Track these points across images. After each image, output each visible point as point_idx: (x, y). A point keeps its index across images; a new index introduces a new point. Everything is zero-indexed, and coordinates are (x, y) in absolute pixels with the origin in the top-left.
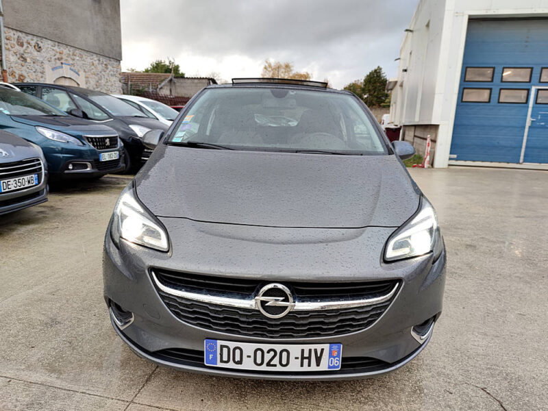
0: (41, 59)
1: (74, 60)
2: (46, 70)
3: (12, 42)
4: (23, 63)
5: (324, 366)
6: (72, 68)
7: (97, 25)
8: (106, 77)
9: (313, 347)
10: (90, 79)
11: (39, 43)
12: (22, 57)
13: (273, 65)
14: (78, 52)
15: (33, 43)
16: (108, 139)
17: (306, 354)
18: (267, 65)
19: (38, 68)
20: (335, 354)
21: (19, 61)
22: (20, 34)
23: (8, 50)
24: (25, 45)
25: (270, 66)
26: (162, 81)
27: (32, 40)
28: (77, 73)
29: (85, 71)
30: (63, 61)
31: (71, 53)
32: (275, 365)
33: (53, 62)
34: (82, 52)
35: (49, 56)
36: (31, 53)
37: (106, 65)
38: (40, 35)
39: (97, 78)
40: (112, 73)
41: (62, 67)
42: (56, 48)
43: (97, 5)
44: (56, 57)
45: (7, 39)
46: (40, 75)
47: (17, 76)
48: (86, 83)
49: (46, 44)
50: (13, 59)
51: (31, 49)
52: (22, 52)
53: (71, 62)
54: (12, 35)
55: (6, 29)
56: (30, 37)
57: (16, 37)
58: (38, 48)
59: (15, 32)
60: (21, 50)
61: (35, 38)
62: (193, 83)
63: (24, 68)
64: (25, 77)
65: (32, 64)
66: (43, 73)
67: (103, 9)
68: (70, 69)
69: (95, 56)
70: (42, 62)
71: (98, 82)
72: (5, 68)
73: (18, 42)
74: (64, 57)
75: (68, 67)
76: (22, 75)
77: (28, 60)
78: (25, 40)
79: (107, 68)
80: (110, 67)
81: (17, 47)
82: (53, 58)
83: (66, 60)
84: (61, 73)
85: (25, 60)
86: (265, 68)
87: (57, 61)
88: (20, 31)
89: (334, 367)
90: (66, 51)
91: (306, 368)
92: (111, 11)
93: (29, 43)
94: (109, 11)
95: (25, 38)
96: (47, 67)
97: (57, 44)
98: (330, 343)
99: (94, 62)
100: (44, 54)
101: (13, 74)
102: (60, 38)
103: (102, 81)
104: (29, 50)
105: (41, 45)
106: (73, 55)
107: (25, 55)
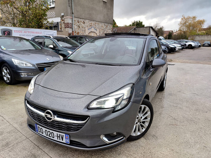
0: (85, 26)
1: (95, 25)
2: (86, 30)
3: (76, 22)
4: (79, 28)
5: (64, 141)
6: (95, 28)
7: (105, 12)
8: (107, 30)
9: (60, 134)
10: (101, 32)
11: (84, 21)
12: (79, 26)
13: (186, 17)
14: (97, 22)
15: (82, 21)
16: (89, 54)
17: (58, 136)
18: (183, 18)
19: (84, 29)
20: (67, 138)
21: (78, 28)
22: (78, 19)
23: (75, 24)
24: (80, 22)
25: (184, 18)
26: (131, 29)
27: (82, 20)
28: (96, 30)
29: (99, 29)
30: (92, 26)
31: (95, 23)
32: (51, 137)
33: (89, 27)
34: (99, 23)
35: (87, 25)
36: (82, 25)
37: (107, 26)
38: (85, 18)
39: (103, 31)
40: (109, 28)
41: (91, 28)
42: (90, 22)
43: (105, 5)
44: (90, 25)
45: (75, 21)
46: (84, 32)
47: (77, 32)
48: (99, 33)
49: (87, 21)
50: (76, 27)
51: (82, 23)
52: (79, 25)
53: (94, 26)
54: (76, 19)
55: (74, 18)
56: (82, 19)
57: (77, 20)
58: (84, 23)
59: (77, 18)
60: (79, 24)
61: (83, 20)
62: (143, 29)
63: (79, 30)
64: (79, 33)
65: (82, 28)
66: (85, 31)
67: (107, 6)
68: (94, 29)
69: (103, 23)
70: (85, 27)
71: (103, 32)
72: (73, 31)
73: (78, 21)
74: (92, 25)
75: (93, 28)
76: (78, 32)
77: (81, 27)
78: (80, 21)
79: (107, 27)
80: (108, 27)
81: (77, 23)
82: (89, 26)
83: (93, 26)
84: (91, 30)
85: (80, 27)
86: (182, 19)
87: (90, 26)
88: (79, 18)
89: (67, 142)
90: (93, 23)
91: (59, 140)
92: (110, 6)
93: (81, 22)
94: (109, 7)
95: (80, 20)
96: (86, 29)
97: (90, 21)
98: (65, 134)
99: (103, 26)
100: (86, 25)
101: (75, 32)
102: (91, 18)
103: (105, 32)
104: (81, 24)
105: (85, 21)
106: (96, 24)
107: (80, 26)
